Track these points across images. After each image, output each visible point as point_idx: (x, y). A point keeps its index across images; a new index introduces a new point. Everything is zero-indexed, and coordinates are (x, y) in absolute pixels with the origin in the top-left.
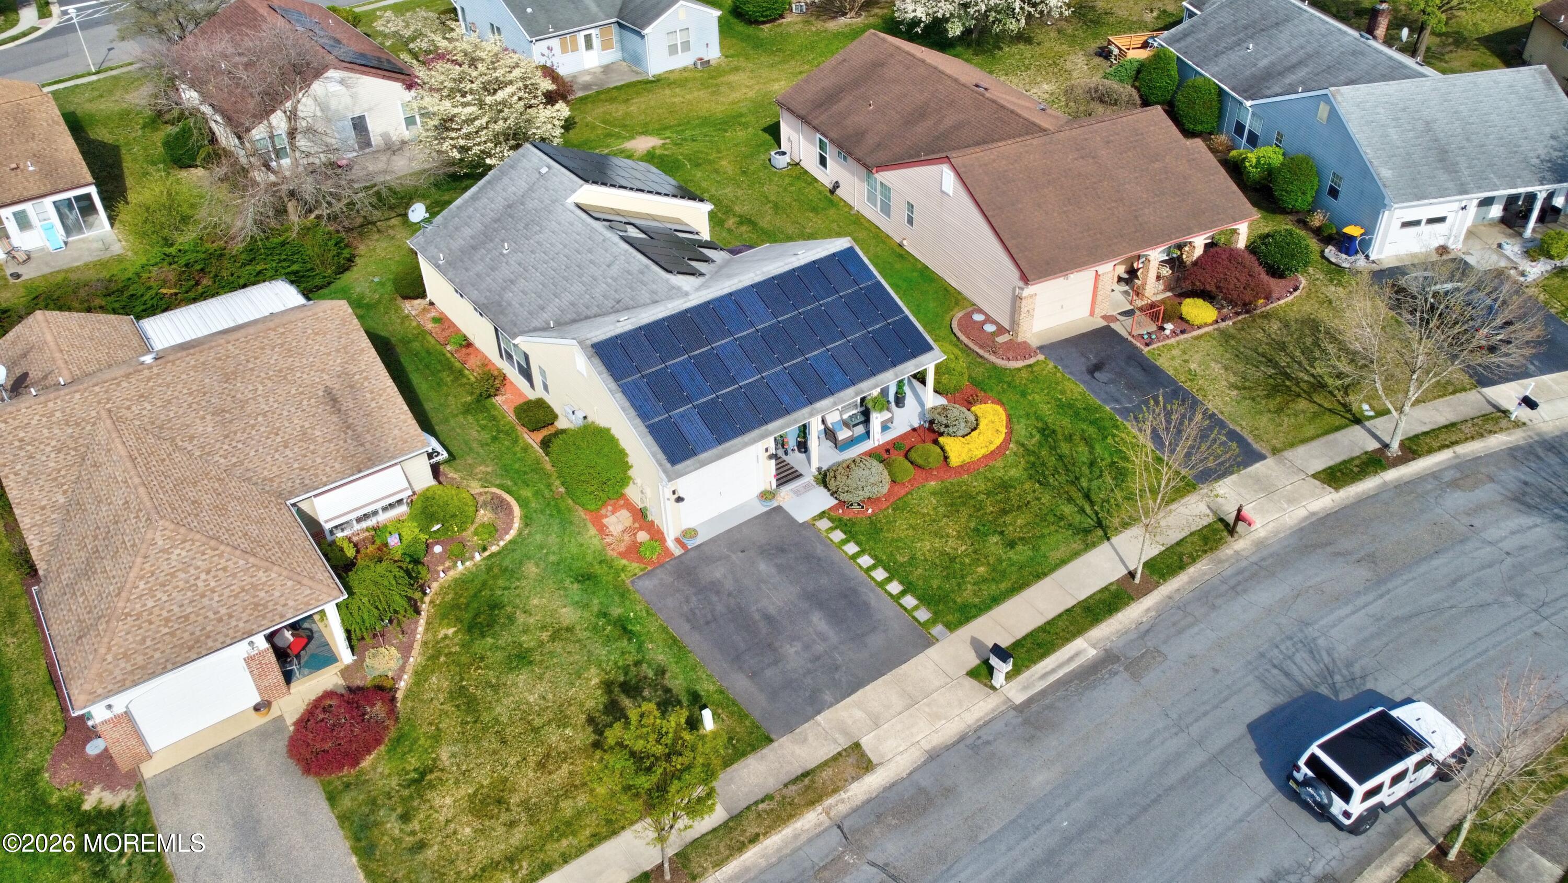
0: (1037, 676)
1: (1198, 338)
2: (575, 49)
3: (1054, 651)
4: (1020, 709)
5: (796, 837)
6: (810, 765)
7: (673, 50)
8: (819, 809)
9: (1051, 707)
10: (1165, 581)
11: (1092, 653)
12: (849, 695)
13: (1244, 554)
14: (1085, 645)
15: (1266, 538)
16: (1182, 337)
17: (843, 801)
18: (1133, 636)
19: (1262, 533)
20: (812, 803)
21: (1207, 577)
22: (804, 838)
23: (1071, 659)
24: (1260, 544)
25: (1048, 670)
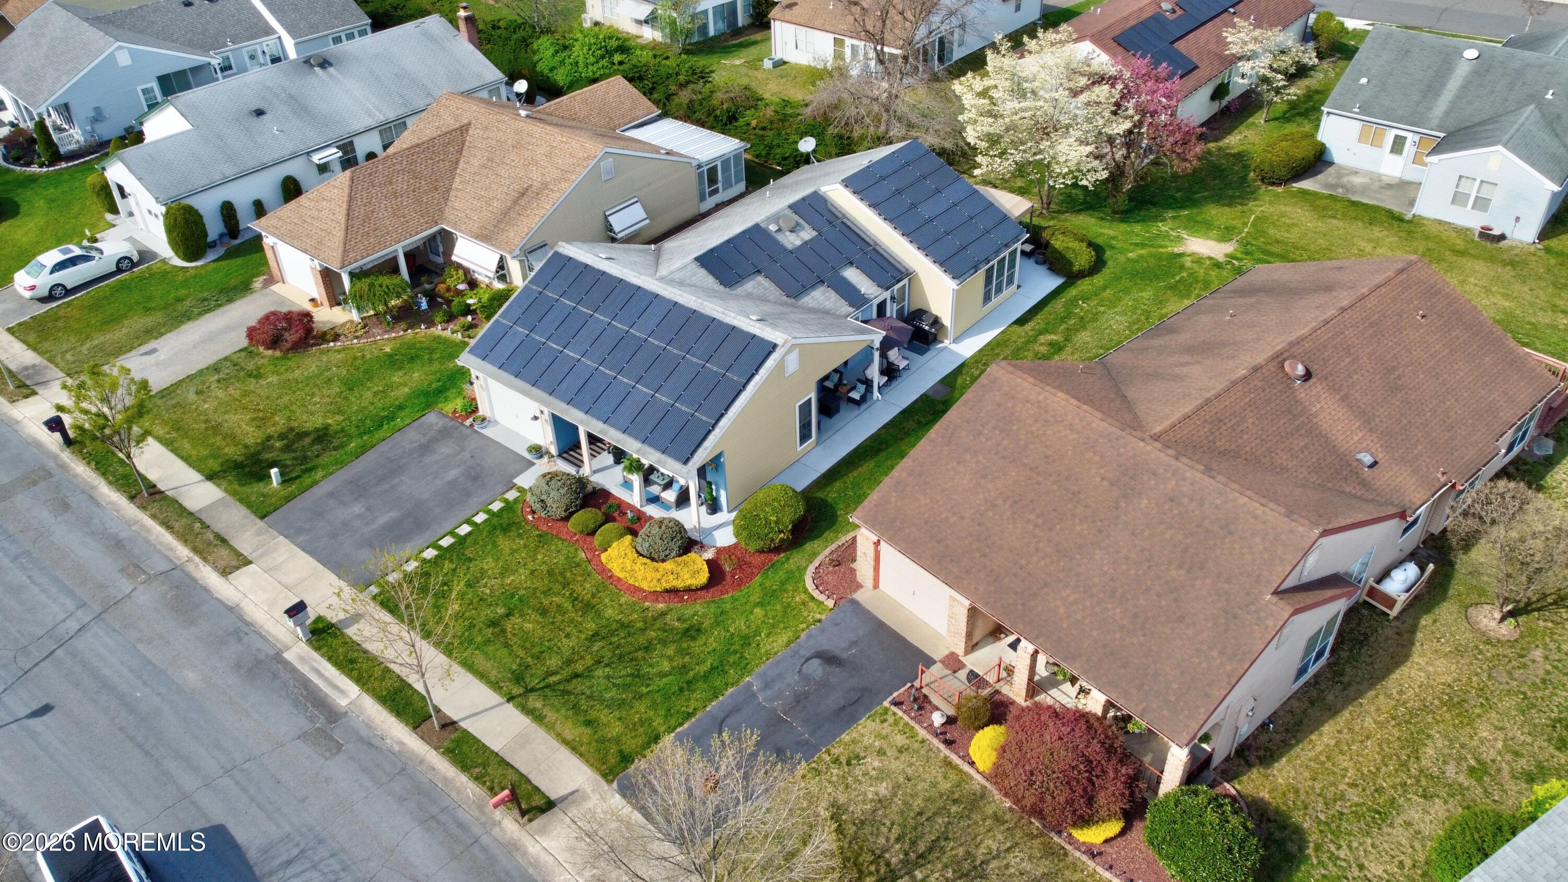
0: (316, 665)
1: (947, 763)
2: (1376, 142)
3: (344, 672)
4: (278, 658)
5: (171, 549)
6: (232, 543)
7: (1458, 199)
8: (191, 555)
9: (275, 676)
10: (443, 753)
11: (343, 702)
12: (303, 550)
13: (496, 831)
14: (354, 696)
15: (525, 853)
16: (936, 742)
17: (197, 566)
18: (364, 732)
19: (533, 848)
20: (195, 550)
21: (453, 795)
22: (169, 553)
23: (336, 688)
24: (514, 847)
25: (323, 672)
